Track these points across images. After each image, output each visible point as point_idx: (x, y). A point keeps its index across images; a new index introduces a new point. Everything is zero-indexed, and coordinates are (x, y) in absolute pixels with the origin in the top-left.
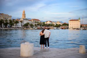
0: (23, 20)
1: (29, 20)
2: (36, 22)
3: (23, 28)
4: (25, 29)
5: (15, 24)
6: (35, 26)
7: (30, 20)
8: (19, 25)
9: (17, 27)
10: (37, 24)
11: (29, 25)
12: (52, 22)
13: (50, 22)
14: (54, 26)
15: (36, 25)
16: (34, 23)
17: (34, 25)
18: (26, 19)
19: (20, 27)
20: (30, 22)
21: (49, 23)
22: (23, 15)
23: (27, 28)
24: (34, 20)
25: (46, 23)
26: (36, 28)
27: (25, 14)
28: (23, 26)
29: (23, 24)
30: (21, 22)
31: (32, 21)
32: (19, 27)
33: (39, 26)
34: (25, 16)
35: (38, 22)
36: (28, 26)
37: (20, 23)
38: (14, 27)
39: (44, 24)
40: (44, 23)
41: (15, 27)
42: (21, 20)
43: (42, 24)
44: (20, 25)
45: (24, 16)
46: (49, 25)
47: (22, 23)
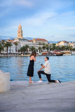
0: (18, 40)
1: (28, 41)
2: (40, 44)
3: (19, 54)
4: (22, 55)
5: (5, 49)
6: (38, 51)
7: (30, 41)
8: (13, 49)
9: (9, 54)
10: (41, 46)
11: (28, 49)
12: (68, 43)
13: (65, 42)
14: (71, 50)
15: (40, 48)
16: (37, 46)
17: (37, 48)
18: (24, 40)
19: (15, 52)
20: (30, 44)
21: (62, 44)
22: (19, 32)
23: (26, 54)
24: (37, 40)
25: (57, 45)
26: (40, 54)
27: (22, 31)
28: (19, 51)
29: (19, 48)
30: (16, 44)
31: (34, 42)
32: (11, 52)
33: (46, 50)
34: (22, 35)
35: (44, 44)
36: (27, 51)
37: (14, 46)
38: (4, 52)
39: (55, 47)
40: (54, 45)
41: (6, 53)
42: (15, 41)
43: (51, 46)
44: (15, 49)
45: (20, 34)
46: (63, 48)
47: (18, 46)
